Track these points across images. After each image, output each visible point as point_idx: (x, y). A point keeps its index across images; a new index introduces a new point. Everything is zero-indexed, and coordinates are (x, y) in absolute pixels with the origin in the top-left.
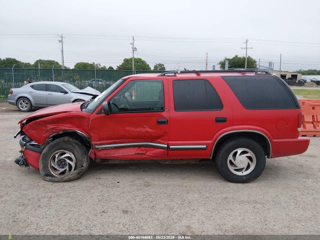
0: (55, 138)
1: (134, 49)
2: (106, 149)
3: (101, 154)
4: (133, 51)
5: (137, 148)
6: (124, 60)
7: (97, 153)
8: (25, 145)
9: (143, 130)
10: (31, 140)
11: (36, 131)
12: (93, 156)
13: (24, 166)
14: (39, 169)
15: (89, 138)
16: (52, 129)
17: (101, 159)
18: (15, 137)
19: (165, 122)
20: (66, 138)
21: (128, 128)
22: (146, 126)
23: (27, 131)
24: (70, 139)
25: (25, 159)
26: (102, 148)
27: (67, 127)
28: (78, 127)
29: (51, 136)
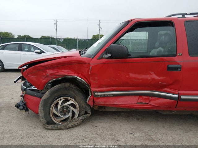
0: (54, 84)
1: (100, 28)
2: (105, 96)
3: (100, 102)
4: (100, 29)
5: (137, 97)
6: (93, 36)
7: (95, 100)
8: (25, 90)
9: (148, 77)
10: (31, 85)
11: (35, 76)
12: (91, 104)
13: (24, 110)
14: (38, 113)
15: (88, 85)
16: (51, 74)
17: (99, 106)
18: (15, 82)
19: (177, 68)
20: (68, 84)
21: (132, 75)
22: (152, 73)
23: (27, 76)
24: (72, 86)
25: (25, 104)
26: (101, 95)
27: (67, 73)
28: (77, 73)
29: (50, 81)
